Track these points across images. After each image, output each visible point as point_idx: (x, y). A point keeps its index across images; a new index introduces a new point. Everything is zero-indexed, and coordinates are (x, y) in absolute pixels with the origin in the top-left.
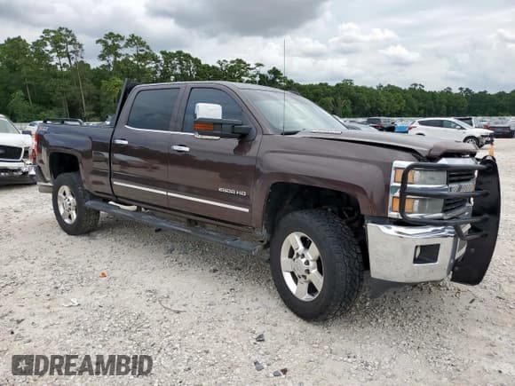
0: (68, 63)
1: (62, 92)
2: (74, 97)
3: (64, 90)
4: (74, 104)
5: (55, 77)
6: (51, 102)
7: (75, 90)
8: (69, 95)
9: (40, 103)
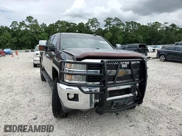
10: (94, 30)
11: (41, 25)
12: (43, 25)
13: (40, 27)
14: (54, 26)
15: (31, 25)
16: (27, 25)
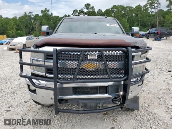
0: (154, 11)
1: (150, 22)
2: (154, 23)
3: (151, 20)
4: (154, 25)
5: (149, 16)
6: (146, 25)
7: (155, 20)
8: (152, 22)
9: (142, 26)
10: (153, 12)
11: (97, 12)
12: (99, 11)
13: (96, 13)
14: (109, 12)
15: (88, 12)
16: (85, 12)
